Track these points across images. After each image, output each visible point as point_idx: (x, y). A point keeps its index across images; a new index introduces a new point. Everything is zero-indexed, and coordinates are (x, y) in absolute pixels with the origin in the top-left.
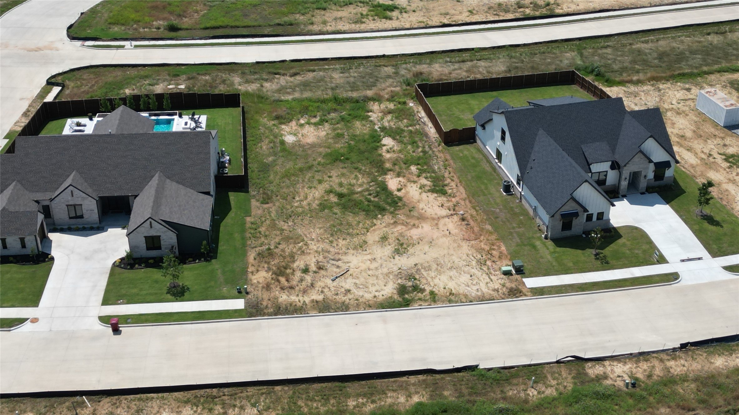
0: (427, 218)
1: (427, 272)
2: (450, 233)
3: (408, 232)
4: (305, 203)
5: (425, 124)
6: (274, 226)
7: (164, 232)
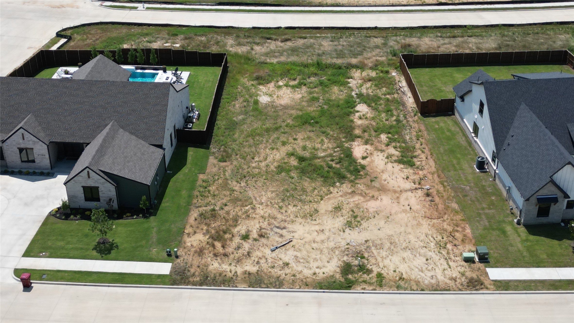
0: (389, 190)
1: (378, 251)
2: (411, 208)
3: (365, 204)
4: (263, 164)
5: (404, 93)
6: (225, 186)
7: (103, 184)
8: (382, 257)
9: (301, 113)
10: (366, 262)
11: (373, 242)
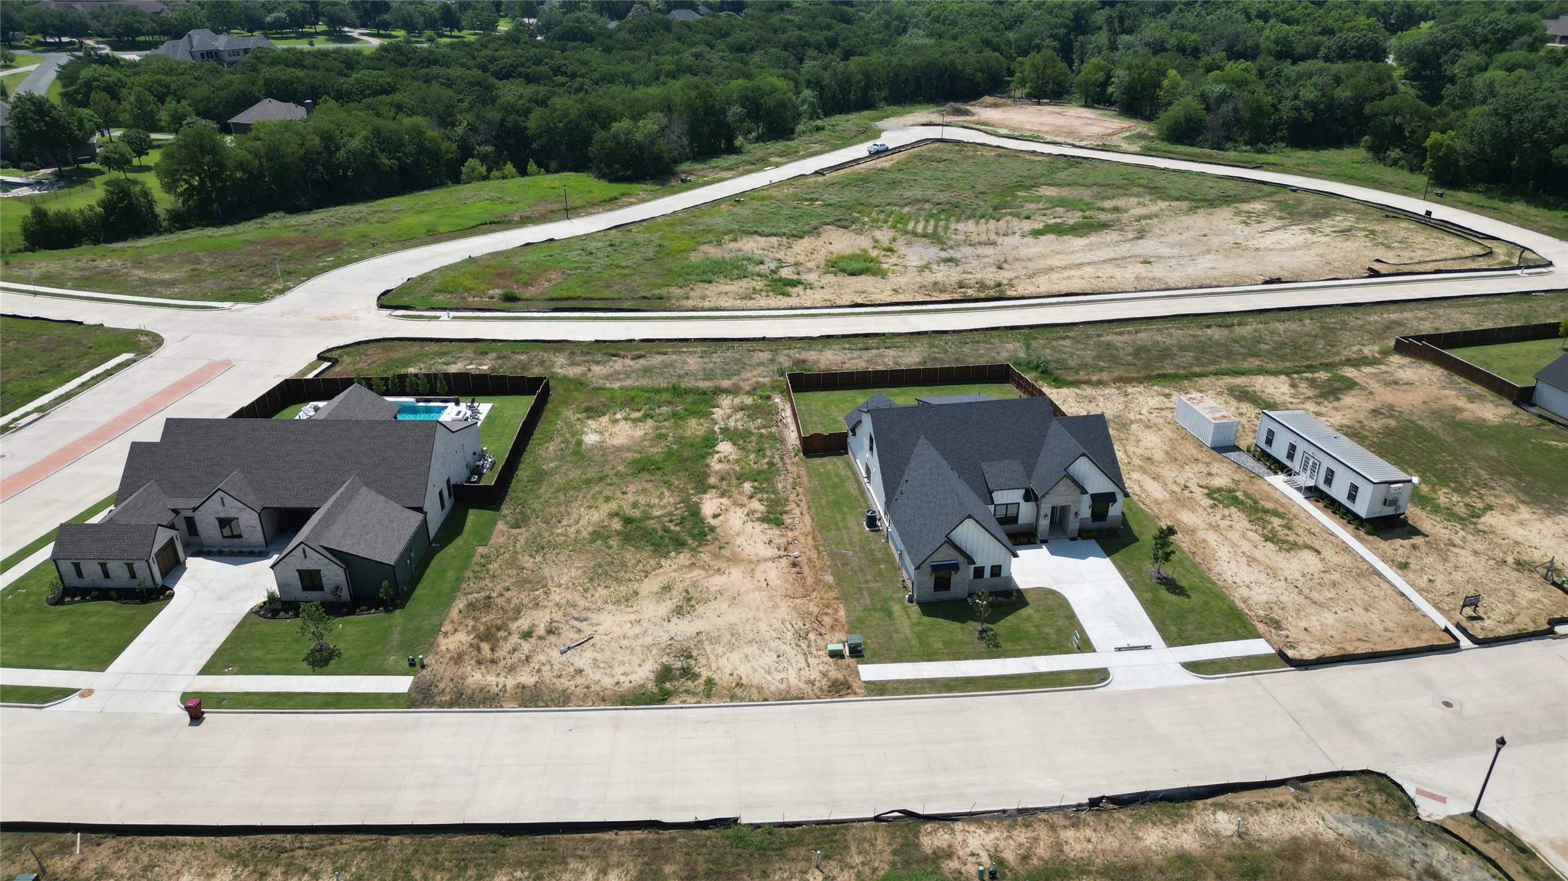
0: (742, 560)
1: (712, 646)
2: (767, 584)
3: (706, 580)
4: (573, 529)
5: (786, 425)
6: (513, 562)
7: (326, 565)
8: (717, 656)
9: (638, 456)
10: (693, 662)
11: (708, 634)
